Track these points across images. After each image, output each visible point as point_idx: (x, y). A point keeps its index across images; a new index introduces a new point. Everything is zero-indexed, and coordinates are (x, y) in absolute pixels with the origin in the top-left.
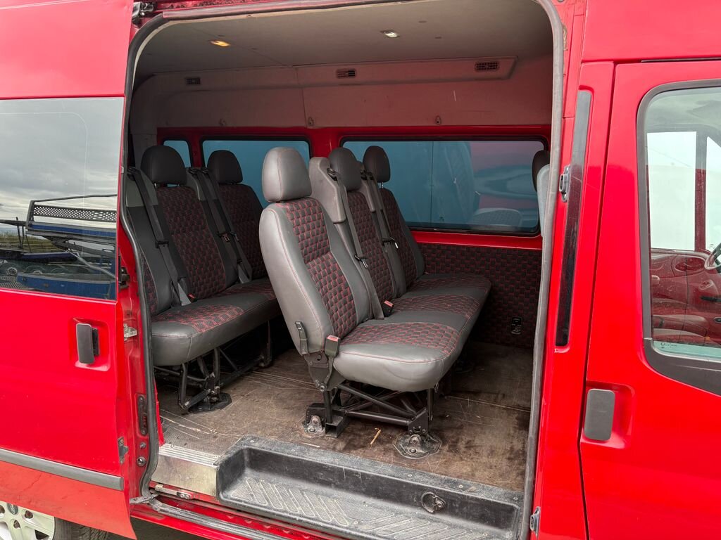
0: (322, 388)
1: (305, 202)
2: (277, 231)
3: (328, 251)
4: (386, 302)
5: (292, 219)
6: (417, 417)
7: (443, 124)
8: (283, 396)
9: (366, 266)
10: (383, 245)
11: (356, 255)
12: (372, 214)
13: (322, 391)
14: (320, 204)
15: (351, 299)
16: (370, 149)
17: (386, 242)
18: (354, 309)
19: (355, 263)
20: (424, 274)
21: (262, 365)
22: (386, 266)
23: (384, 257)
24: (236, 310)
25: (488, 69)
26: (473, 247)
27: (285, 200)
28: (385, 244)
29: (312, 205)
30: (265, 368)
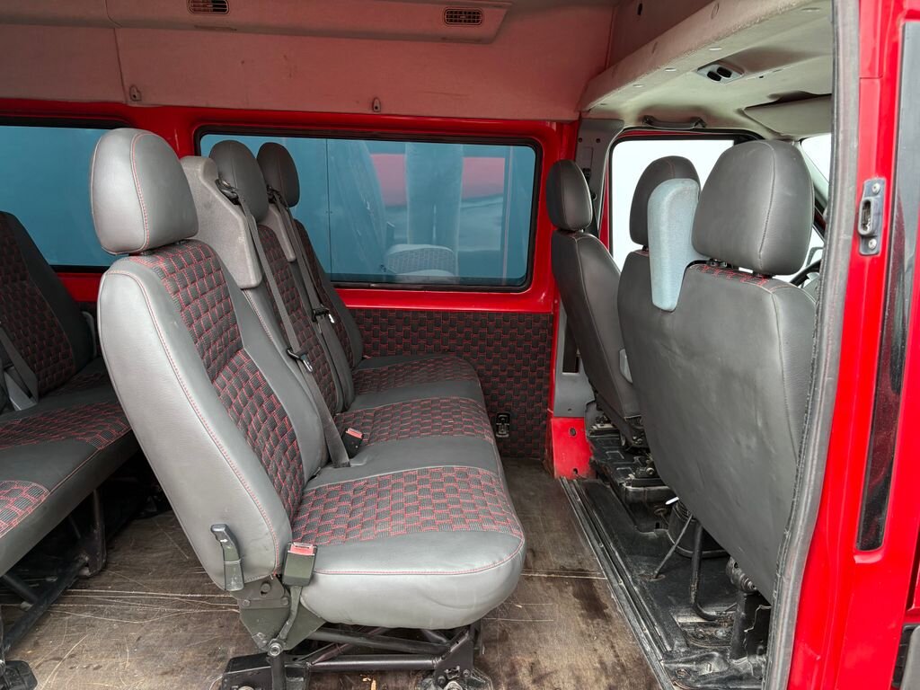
0: (275, 650)
1: (189, 251)
2: (149, 322)
3: (239, 347)
4: (350, 431)
5: (176, 292)
6: (453, 649)
7: (385, 111)
8: (152, 642)
9: (310, 368)
10: (315, 320)
11: (290, 349)
12: (290, 266)
13: (274, 654)
14: (215, 254)
15: (293, 438)
16: (265, 147)
17: (319, 314)
18: (300, 458)
19: (290, 364)
20: (363, 358)
21: (86, 572)
22: (324, 357)
23: (318, 344)
24: (30, 492)
25: (465, 21)
26: (438, 311)
27: (153, 250)
28: (318, 318)
29: (204, 257)
30: (93, 576)
